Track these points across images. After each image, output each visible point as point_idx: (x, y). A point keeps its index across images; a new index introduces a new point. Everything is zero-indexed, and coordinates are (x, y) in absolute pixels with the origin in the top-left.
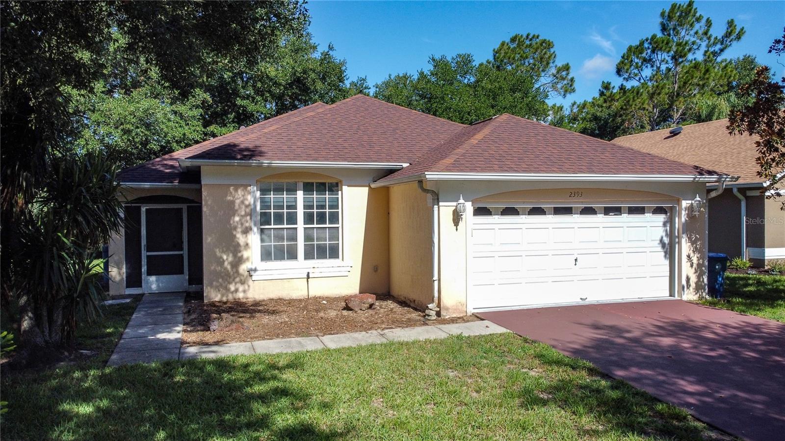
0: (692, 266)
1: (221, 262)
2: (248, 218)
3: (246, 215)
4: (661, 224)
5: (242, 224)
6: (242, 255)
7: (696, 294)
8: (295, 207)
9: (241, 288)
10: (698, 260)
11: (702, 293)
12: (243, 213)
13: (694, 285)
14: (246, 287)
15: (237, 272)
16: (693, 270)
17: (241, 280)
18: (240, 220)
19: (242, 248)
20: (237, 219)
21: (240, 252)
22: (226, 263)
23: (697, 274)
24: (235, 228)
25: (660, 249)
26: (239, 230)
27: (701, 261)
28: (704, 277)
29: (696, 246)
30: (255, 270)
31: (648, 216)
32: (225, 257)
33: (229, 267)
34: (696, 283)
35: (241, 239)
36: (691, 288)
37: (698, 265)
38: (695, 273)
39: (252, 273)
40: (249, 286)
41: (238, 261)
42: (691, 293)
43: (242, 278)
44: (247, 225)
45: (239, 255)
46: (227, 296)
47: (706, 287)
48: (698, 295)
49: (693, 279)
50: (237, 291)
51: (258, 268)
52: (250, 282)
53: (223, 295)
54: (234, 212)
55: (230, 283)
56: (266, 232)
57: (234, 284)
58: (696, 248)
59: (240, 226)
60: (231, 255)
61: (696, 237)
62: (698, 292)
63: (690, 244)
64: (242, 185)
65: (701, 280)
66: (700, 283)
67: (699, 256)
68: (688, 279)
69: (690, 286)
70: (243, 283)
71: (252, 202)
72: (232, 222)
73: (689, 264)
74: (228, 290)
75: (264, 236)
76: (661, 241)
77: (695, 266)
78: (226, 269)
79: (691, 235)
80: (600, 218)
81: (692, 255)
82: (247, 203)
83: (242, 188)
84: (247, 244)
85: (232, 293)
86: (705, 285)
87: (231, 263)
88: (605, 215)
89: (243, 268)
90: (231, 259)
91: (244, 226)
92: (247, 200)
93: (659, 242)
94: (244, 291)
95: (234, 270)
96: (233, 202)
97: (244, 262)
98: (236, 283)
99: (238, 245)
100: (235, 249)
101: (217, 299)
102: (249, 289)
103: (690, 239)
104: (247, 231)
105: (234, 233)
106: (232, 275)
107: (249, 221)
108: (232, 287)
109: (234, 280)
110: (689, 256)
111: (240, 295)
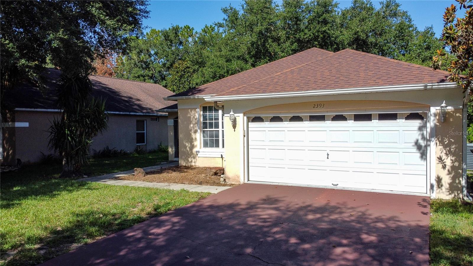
0: (444, 167)
1: (186, 147)
2: (196, 125)
3: (195, 124)
4: (416, 128)
5: (194, 128)
6: (194, 144)
7: (450, 194)
8: (218, 119)
9: (193, 161)
10: (453, 162)
11: (458, 194)
12: (194, 123)
13: (448, 186)
14: (196, 160)
15: (192, 152)
16: (446, 171)
17: (193, 156)
18: (193, 126)
19: (194, 140)
20: (192, 125)
21: (193, 142)
22: (188, 147)
23: (452, 176)
24: (191, 130)
25: (415, 150)
26: (193, 131)
27: (456, 164)
28: (461, 179)
29: (450, 149)
30: (199, 152)
31: (401, 122)
32: (187, 145)
33: (189, 150)
34: (450, 184)
35: (194, 136)
36: (443, 188)
37: (453, 167)
38: (448, 174)
39: (198, 153)
40: (197, 160)
41: (193, 147)
42: (443, 193)
43: (194, 155)
44: (196, 128)
45: (193, 144)
46: (188, 164)
47: (464, 189)
48: (453, 195)
49: (446, 180)
50: (192, 161)
51: (200, 151)
52: (197, 158)
53: (186, 164)
54: (190, 122)
55: (189, 157)
56: (205, 132)
57: (190, 158)
58: (450, 151)
59: (193, 129)
60: (189, 144)
61: (449, 141)
62: (452, 193)
63: (441, 147)
64: (194, 109)
65: (457, 181)
66: (455, 184)
67: (454, 158)
68: (439, 180)
69: (442, 186)
70: (194, 158)
71: (198, 117)
72: (190, 127)
73: (440, 165)
74: (188, 161)
75: (205, 135)
76: (417, 143)
77: (448, 167)
78: (187, 150)
79: (443, 139)
80: (351, 123)
81: (444, 157)
82: (196, 117)
83: (194, 110)
84: (196, 139)
85: (190, 162)
86: (463, 187)
87: (189, 148)
88: (354, 121)
89: (195, 150)
90: (189, 146)
91: (194, 129)
92: (196, 116)
93: (414, 144)
94: (195, 162)
95: (191, 151)
96: (190, 117)
97: (195, 147)
98: (191, 158)
99: (192, 139)
100: (191, 141)
101: (184, 165)
102: (196, 162)
103: (442, 142)
104: (196, 132)
105: (191, 132)
106: (190, 154)
107: (197, 127)
108: (190, 160)
109: (190, 156)
110: (440, 159)
111: (193, 164)
